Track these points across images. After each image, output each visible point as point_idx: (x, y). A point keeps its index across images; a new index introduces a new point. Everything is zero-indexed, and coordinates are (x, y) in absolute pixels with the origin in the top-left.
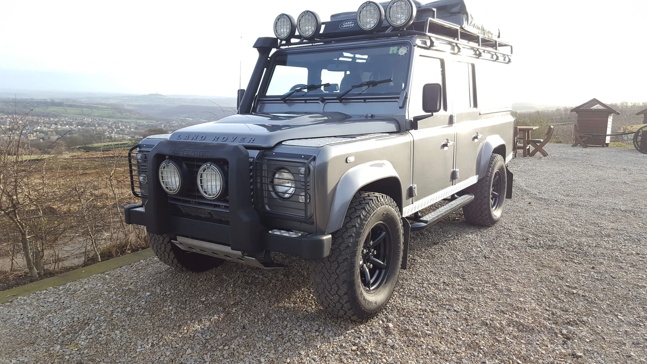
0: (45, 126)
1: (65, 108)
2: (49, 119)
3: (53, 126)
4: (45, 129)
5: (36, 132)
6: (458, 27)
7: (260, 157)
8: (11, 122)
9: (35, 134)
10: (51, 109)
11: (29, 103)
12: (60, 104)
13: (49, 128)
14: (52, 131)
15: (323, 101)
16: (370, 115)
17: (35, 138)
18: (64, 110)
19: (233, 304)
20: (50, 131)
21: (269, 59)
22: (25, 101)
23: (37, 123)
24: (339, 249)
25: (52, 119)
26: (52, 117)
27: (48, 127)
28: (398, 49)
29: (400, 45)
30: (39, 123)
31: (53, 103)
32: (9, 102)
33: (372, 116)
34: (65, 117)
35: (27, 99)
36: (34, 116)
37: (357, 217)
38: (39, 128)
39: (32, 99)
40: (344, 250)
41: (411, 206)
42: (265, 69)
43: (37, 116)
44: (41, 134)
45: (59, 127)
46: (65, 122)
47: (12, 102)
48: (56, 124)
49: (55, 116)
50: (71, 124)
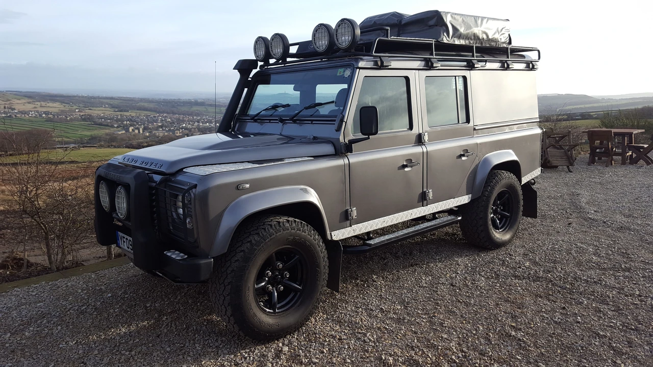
0: (189, 124)
1: (207, 107)
2: (193, 117)
3: (196, 124)
4: (189, 126)
5: (182, 129)
6: (433, 41)
7: (161, 182)
8: (162, 120)
9: (181, 130)
10: (195, 108)
11: (176, 103)
12: (202, 104)
13: (193, 125)
14: (195, 128)
15: (282, 121)
16: (312, 137)
17: (181, 134)
18: (205, 109)
19: (170, 312)
20: (193, 128)
21: (249, 79)
22: (174, 102)
23: (183, 121)
24: (227, 273)
25: (195, 117)
26: (196, 116)
27: (191, 125)
28: (344, 71)
29: (346, 66)
30: (185, 121)
31: (197, 103)
32: (161, 102)
33: (315, 138)
34: (206, 115)
35: (174, 99)
36: (180, 114)
37: (248, 242)
38: (184, 125)
39: (179, 99)
40: (230, 273)
41: (349, 229)
42: (246, 90)
43: (183, 114)
44: (186, 131)
45: (201, 124)
46: (206, 120)
47: (163, 102)
48: (198, 122)
49: (198, 115)
50: (211, 122)
